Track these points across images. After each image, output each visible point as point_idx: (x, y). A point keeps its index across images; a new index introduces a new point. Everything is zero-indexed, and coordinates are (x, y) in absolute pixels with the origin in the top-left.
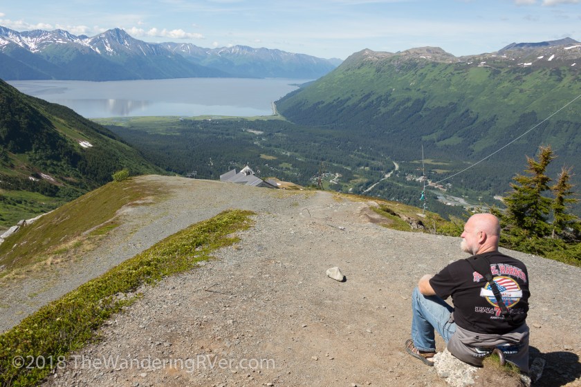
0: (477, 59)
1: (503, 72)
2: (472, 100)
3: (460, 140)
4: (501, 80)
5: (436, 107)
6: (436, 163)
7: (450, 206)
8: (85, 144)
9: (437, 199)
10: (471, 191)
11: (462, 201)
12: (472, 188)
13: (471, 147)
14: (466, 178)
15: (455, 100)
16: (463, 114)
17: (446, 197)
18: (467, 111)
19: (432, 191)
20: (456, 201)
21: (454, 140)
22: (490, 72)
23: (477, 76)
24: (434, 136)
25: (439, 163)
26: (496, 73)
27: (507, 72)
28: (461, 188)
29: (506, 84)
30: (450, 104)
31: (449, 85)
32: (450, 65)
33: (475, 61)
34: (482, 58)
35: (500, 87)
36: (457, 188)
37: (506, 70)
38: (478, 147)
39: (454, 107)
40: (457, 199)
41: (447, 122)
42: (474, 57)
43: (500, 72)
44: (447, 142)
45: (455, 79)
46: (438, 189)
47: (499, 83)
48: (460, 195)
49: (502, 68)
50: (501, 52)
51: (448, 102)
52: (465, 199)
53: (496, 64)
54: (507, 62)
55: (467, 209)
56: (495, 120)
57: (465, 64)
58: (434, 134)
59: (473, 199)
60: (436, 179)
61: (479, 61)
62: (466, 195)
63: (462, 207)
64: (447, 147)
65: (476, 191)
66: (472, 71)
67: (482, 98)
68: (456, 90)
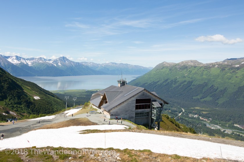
0: (214, 64)
1: (226, 69)
2: (214, 81)
3: (211, 98)
4: (226, 72)
5: (198, 84)
6: (202, 109)
7: (213, 129)
8: (36, 98)
9: (206, 125)
10: (222, 122)
11: (219, 127)
12: (222, 121)
13: (217, 101)
14: (218, 115)
15: (206, 81)
16: (211, 87)
17: (210, 125)
18: (212, 86)
19: (202, 122)
20: (216, 127)
21: (208, 99)
22: (221, 69)
23: (215, 71)
24: (199, 97)
25: (203, 109)
26: (223, 69)
27: (228, 69)
28: (216, 120)
29: (229, 74)
30: (204, 83)
31: (203, 75)
32: (202, 67)
33: (213, 65)
34: (216, 64)
35: (226, 76)
36: (214, 121)
37: (228, 68)
38: (221, 101)
39: (206, 84)
40: (216, 126)
41: (204, 90)
42: (212, 64)
43: (225, 69)
44: (205, 99)
45: (205, 72)
46: (205, 121)
47: (225, 74)
48: (217, 124)
49: (226, 68)
50: (224, 61)
51: (203, 82)
52: (220, 126)
53: (222, 66)
54: (228, 65)
55: (222, 130)
56: (226, 89)
57: (208, 66)
58: (198, 96)
59: (224, 126)
60: (204, 116)
61: (215, 65)
62: (220, 124)
63: (220, 130)
64: (205, 101)
65: (224, 122)
66: (212, 69)
67: (218, 80)
68: (206, 77)
